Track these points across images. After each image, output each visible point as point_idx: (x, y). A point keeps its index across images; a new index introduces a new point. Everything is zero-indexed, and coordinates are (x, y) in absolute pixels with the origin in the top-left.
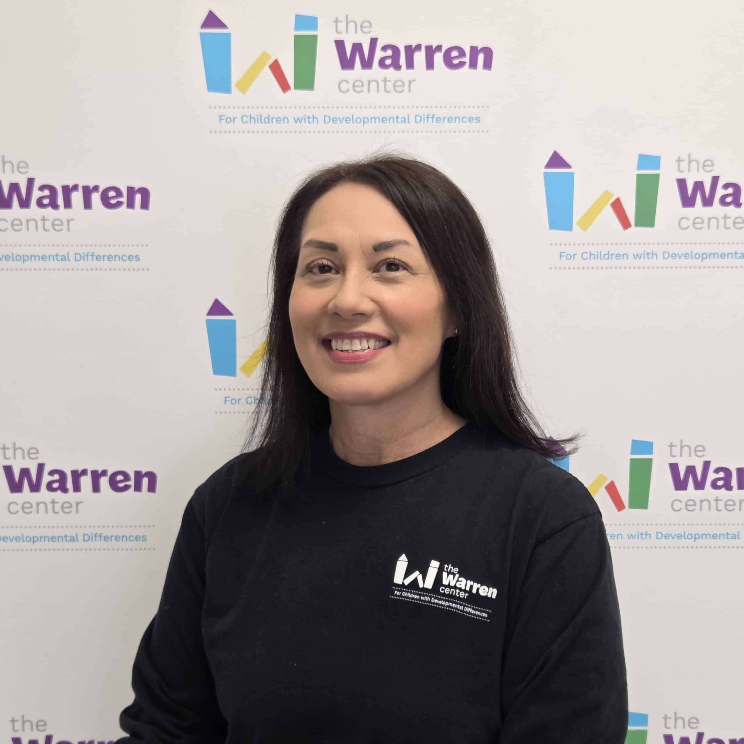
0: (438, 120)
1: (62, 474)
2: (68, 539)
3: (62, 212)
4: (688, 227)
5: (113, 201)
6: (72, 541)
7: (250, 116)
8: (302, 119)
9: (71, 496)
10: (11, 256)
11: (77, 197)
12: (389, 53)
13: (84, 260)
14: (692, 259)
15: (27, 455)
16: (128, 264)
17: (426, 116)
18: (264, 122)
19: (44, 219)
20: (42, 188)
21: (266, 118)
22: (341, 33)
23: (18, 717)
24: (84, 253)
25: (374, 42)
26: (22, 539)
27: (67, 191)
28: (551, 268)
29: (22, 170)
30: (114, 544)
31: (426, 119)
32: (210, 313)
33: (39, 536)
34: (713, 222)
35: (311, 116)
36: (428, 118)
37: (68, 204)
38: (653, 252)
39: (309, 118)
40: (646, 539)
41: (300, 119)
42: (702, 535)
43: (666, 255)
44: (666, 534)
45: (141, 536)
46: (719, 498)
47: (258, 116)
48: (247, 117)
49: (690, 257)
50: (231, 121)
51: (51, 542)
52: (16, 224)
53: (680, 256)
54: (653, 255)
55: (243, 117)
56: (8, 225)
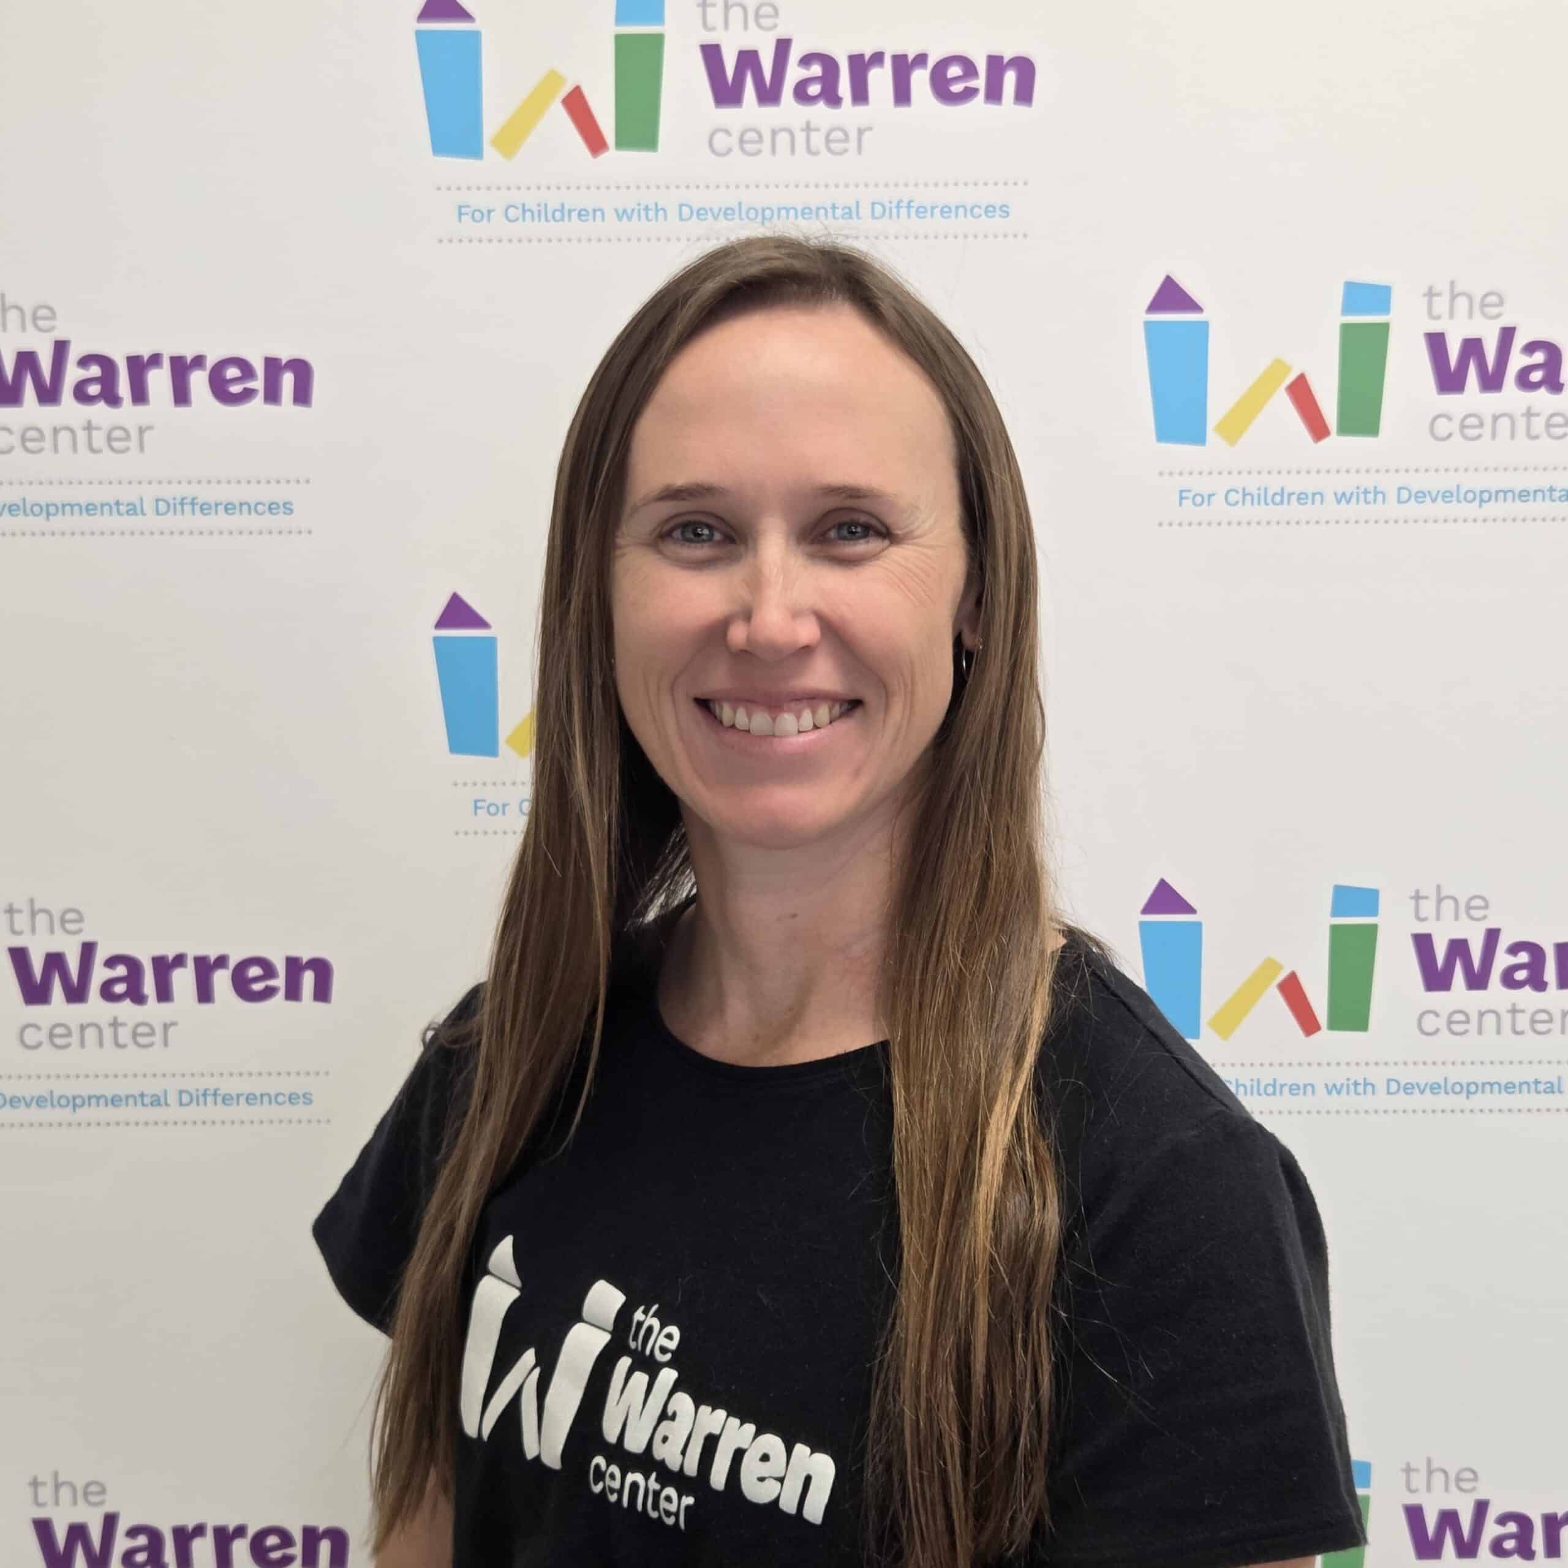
0: (921, 211)
1: (133, 965)
2: (147, 1100)
3: (128, 413)
5: (235, 389)
7: (523, 205)
8: (633, 210)
9: (153, 1010)
10: (21, 505)
11: (159, 381)
12: (816, 70)
13: (175, 513)
15: (59, 925)
16: (267, 521)
17: (894, 204)
18: (551, 220)
19: (89, 427)
20: (85, 362)
21: (558, 210)
22: (714, 28)
23: (45, 1476)
25: (783, 47)
26: (49, 1103)
27: (139, 367)
28: (1161, 525)
29: (42, 324)
31: (894, 210)
33: (85, 1095)
34: (1504, 424)
35: (652, 206)
36: (898, 207)
37: (140, 395)
38: (1375, 488)
39: (647, 209)
40: (1365, 1093)
41: (629, 211)
42: (1484, 1084)
43: (1405, 495)
44: (1407, 1084)
45: (300, 1094)
46: (1518, 1008)
47: (539, 205)
48: (517, 208)
49: (1454, 499)
50: (483, 216)
51: (110, 1107)
52: (30, 439)
53: (1434, 495)
54: (1376, 494)
55: (507, 210)
56: (15, 440)
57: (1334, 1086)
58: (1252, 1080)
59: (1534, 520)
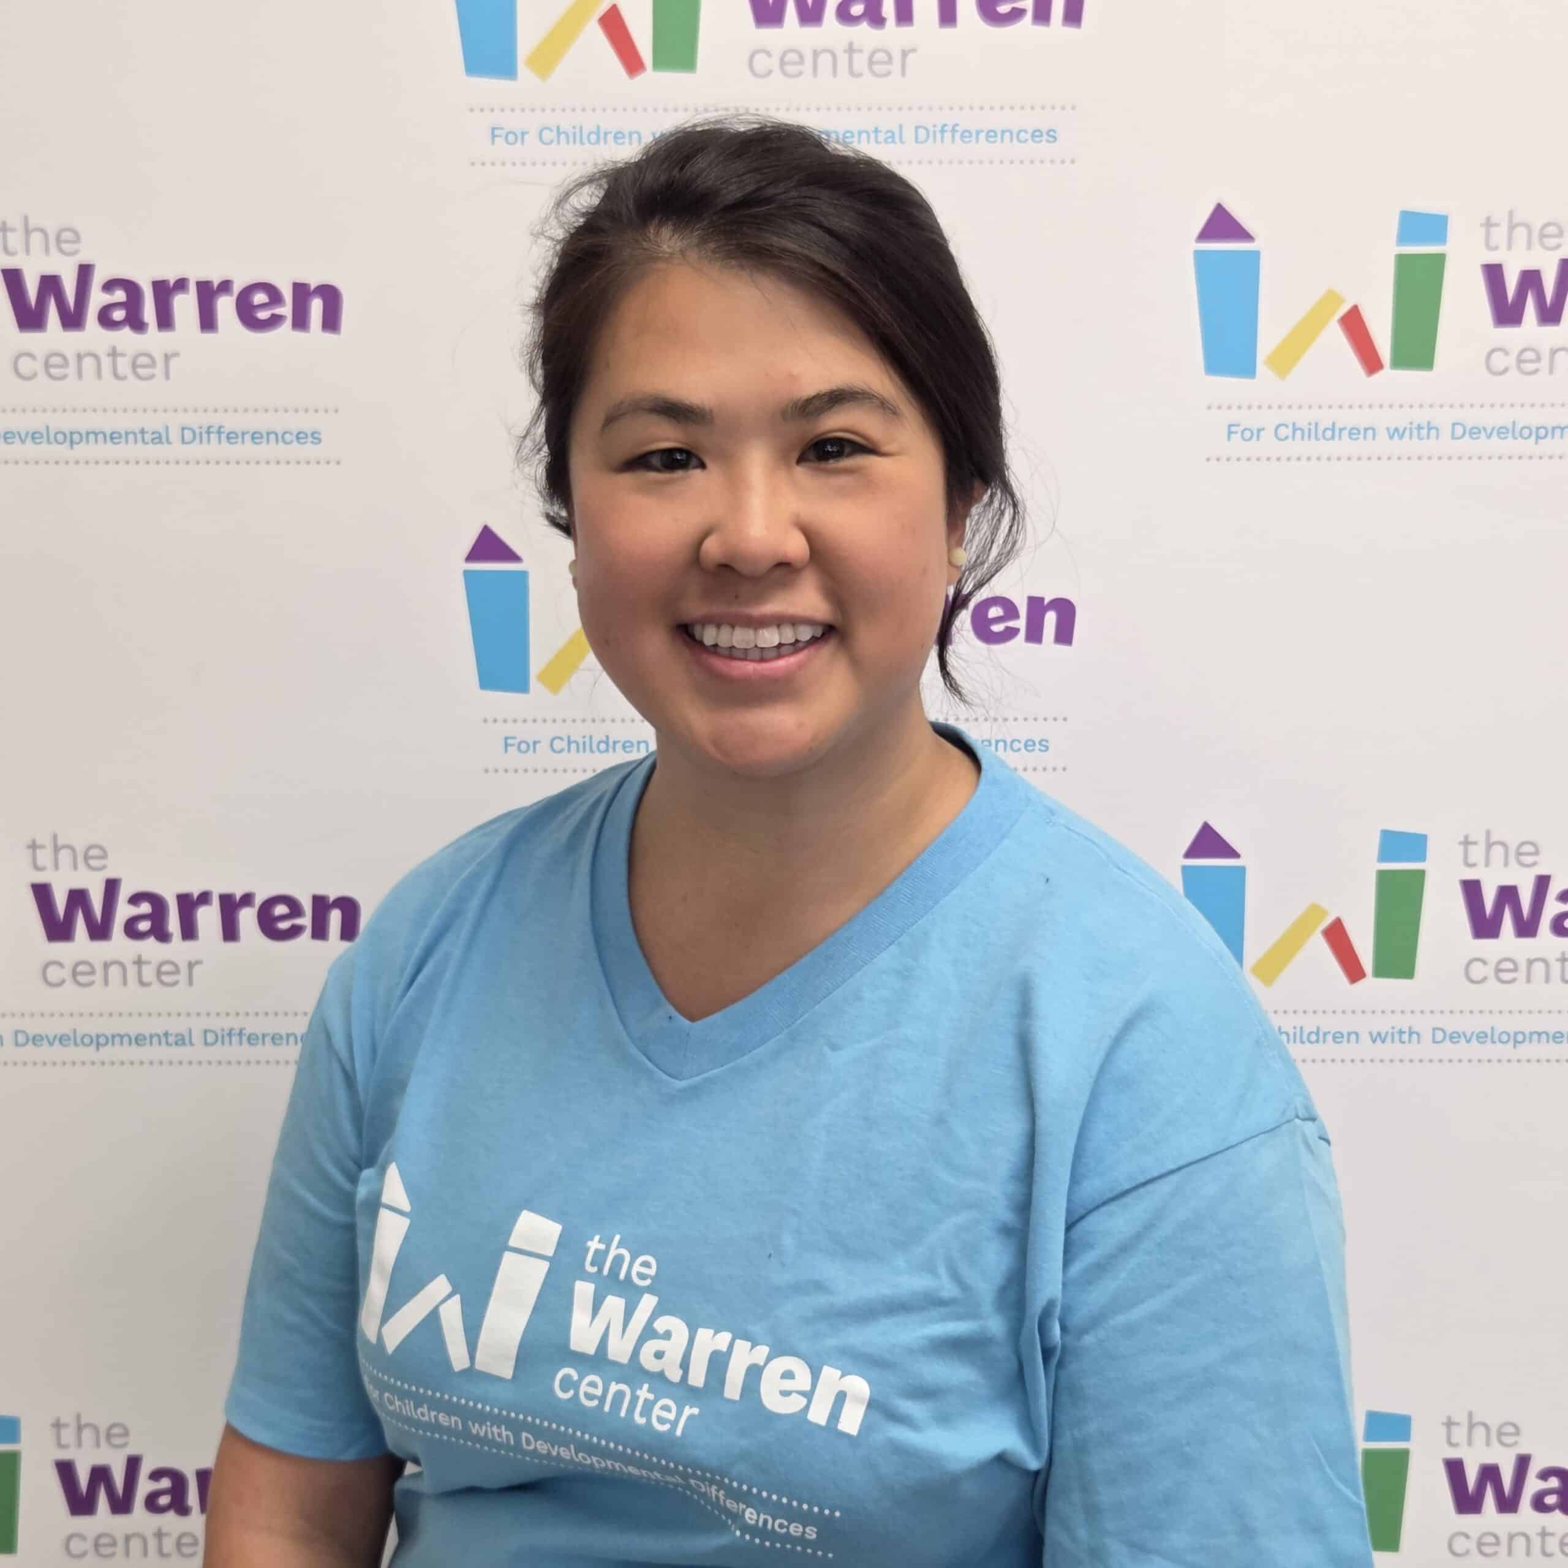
0: (966, 135)
1: (157, 902)
2: (171, 1039)
3: (153, 338)
4: (1506, 370)
5: (263, 315)
6: (180, 1045)
9: (177, 948)
11: (185, 305)
13: (201, 442)
14: (1515, 438)
15: (83, 861)
16: (295, 450)
17: (939, 128)
19: (114, 354)
20: (110, 286)
21: (593, 133)
23: (68, 1418)
26: (72, 1041)
27: (164, 291)
28: (1208, 460)
29: (66, 247)
31: (938, 135)
33: (108, 1033)
36: (942, 131)
37: (165, 320)
38: (1429, 423)
40: (1410, 1042)
42: (1531, 1034)
43: (1459, 430)
44: (1454, 1032)
47: (574, 127)
48: (551, 130)
49: (1510, 435)
50: (516, 138)
51: (134, 1046)
52: (53, 365)
53: (1489, 431)
54: (1429, 429)
55: (541, 132)
56: (38, 366)
57: (1379, 1034)
58: (1295, 1028)
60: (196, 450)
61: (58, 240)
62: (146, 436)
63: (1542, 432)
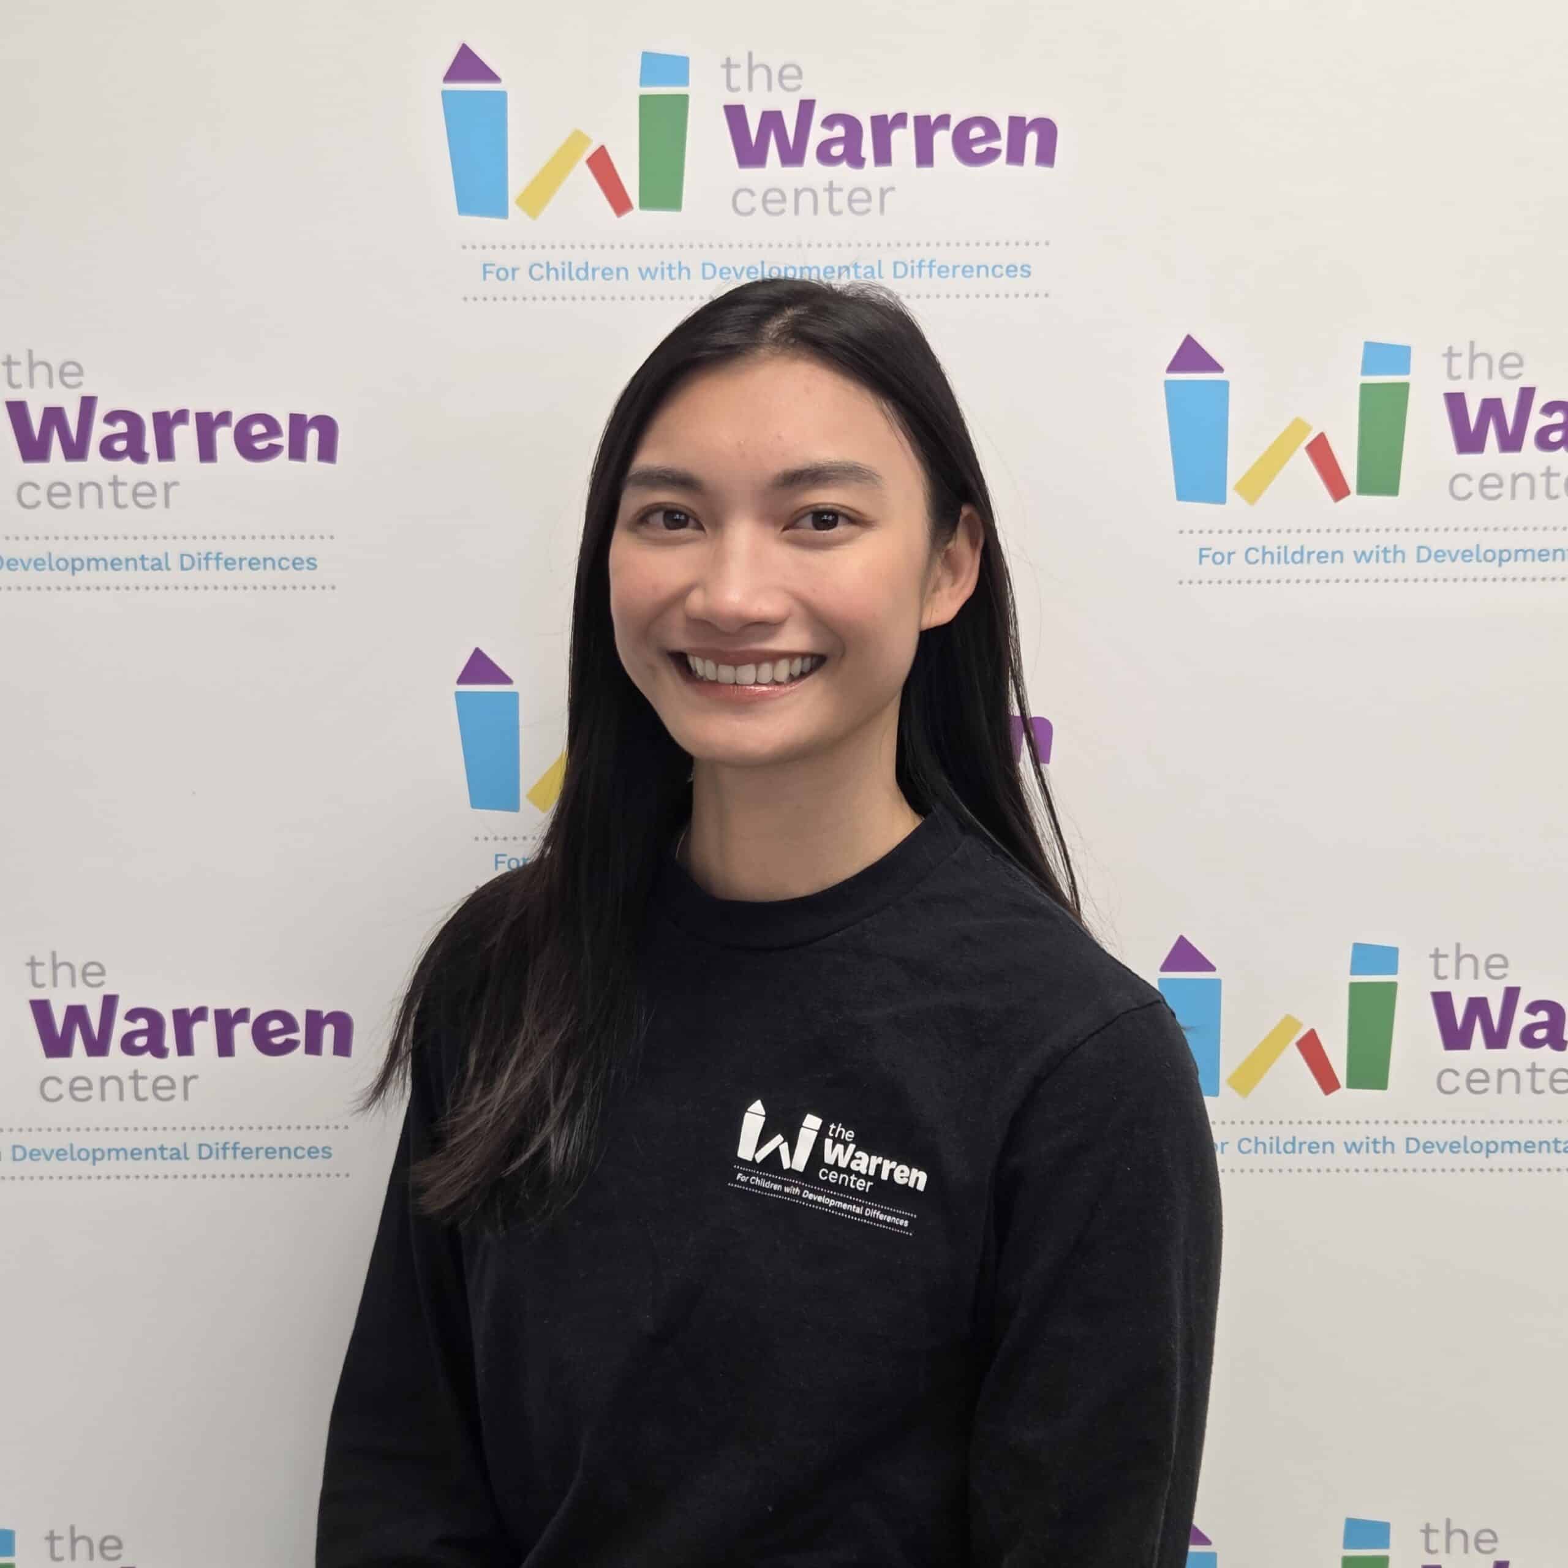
0: (943, 271)
1: (154, 1018)
2: (167, 1154)
3: (154, 469)
4: (1470, 495)
5: (261, 445)
6: (176, 1159)
7: (548, 264)
8: (656, 269)
9: (174, 1064)
10: (46, 559)
11: (185, 437)
12: (839, 131)
13: (200, 568)
14: (1479, 561)
15: (81, 979)
16: (292, 576)
17: (916, 263)
18: (575, 278)
19: (115, 483)
20: (111, 418)
21: (582, 269)
22: (738, 89)
23: (63, 1531)
24: (199, 554)
25: (806, 108)
26: (69, 1156)
27: (165, 423)
28: (1181, 583)
29: (69, 380)
30: (261, 1164)
31: (916, 270)
32: (463, 679)
33: (105, 1149)
34: (1523, 483)
35: (675, 265)
36: (920, 266)
37: (166, 451)
38: (1395, 546)
39: (670, 268)
40: (1384, 1151)
41: (653, 271)
42: (1503, 1143)
43: (1424, 554)
45: (320, 1147)
46: (1538, 1067)
47: (563, 264)
48: (541, 266)
49: (1474, 558)
50: (507, 275)
51: (130, 1160)
52: (56, 493)
53: (1453, 555)
54: (1395, 553)
55: (532, 267)
56: (41, 495)
57: (1354, 1144)
58: (1271, 1138)
59: (1554, 579)
60: (194, 576)
61: (62, 374)
62: (146, 562)
63: (1505, 555)
